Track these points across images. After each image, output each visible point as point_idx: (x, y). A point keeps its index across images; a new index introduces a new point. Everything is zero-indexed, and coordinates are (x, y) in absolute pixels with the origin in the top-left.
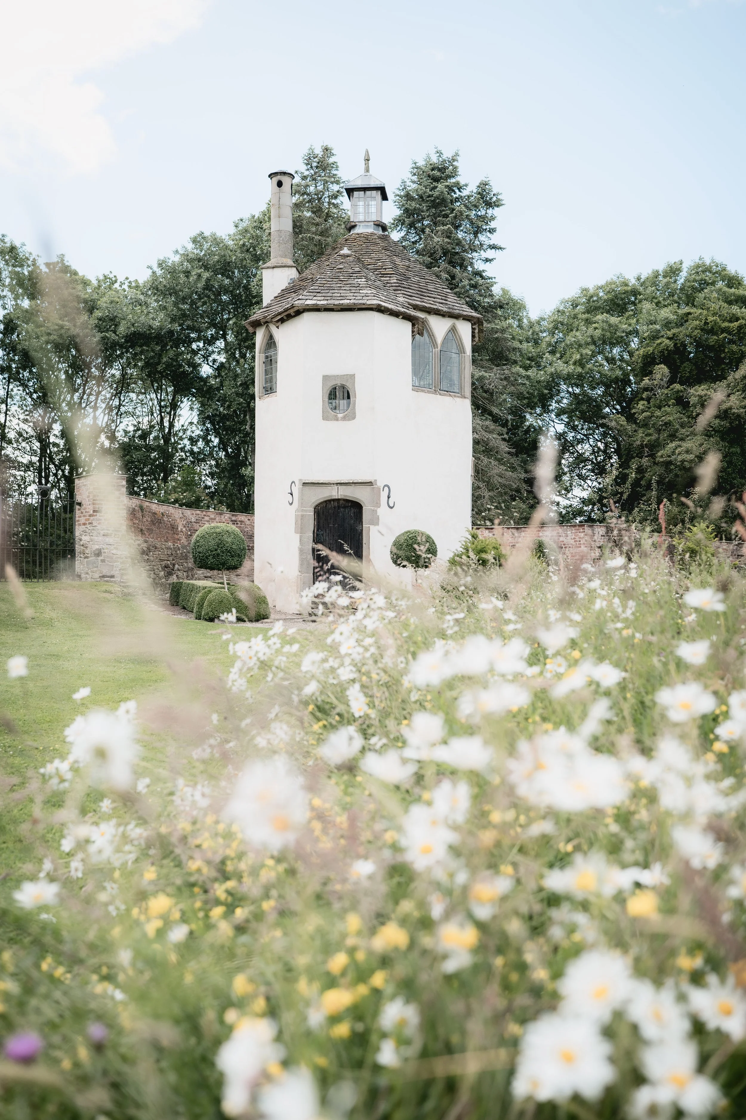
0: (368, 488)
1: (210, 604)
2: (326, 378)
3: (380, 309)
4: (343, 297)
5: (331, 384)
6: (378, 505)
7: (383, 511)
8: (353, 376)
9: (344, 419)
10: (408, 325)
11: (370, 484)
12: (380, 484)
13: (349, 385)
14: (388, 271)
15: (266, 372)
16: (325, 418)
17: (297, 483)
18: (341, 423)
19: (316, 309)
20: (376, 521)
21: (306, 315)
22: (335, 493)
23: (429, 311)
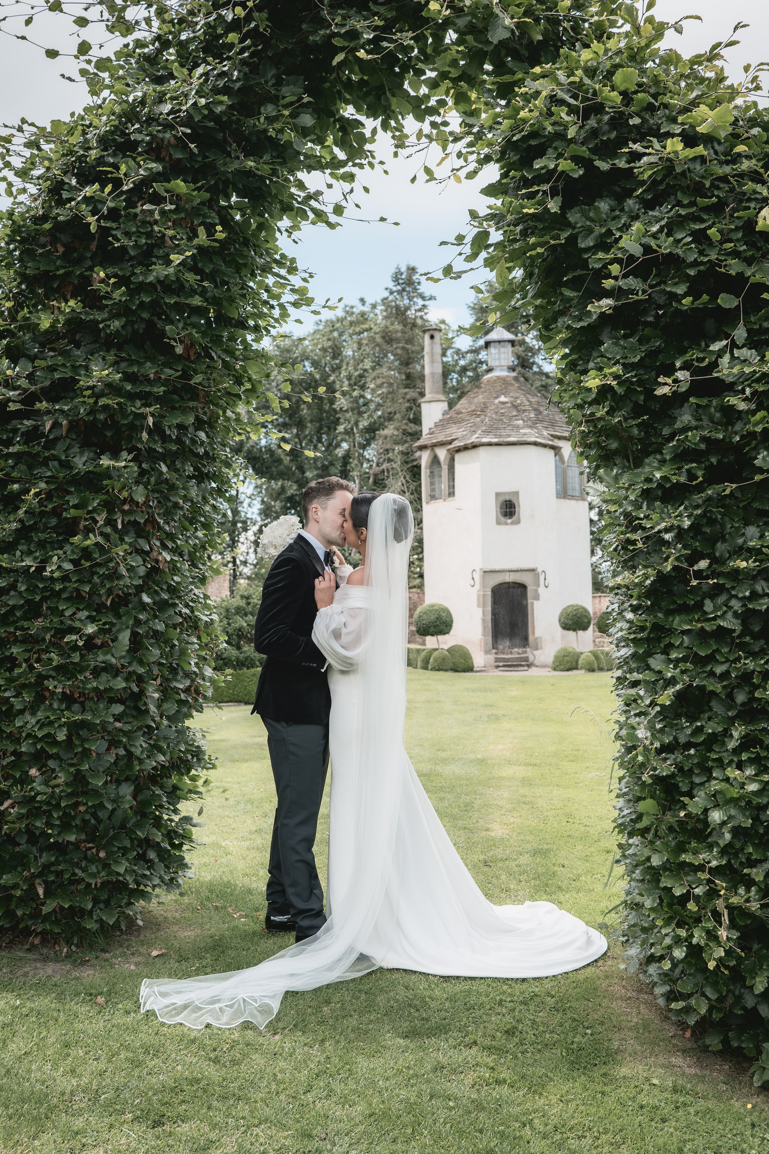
0: (531, 574)
1: (436, 660)
2: (498, 495)
3: (535, 444)
4: (509, 436)
5: (502, 498)
6: (538, 585)
7: (541, 590)
8: (517, 494)
9: (512, 523)
10: (552, 453)
11: (533, 570)
12: (539, 570)
13: (514, 500)
14: (527, 408)
15: (432, 484)
16: (498, 523)
17: (478, 571)
18: (509, 527)
19: (490, 444)
20: (537, 597)
21: (481, 448)
22: (509, 578)
23: (559, 438)
